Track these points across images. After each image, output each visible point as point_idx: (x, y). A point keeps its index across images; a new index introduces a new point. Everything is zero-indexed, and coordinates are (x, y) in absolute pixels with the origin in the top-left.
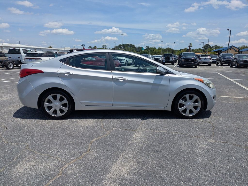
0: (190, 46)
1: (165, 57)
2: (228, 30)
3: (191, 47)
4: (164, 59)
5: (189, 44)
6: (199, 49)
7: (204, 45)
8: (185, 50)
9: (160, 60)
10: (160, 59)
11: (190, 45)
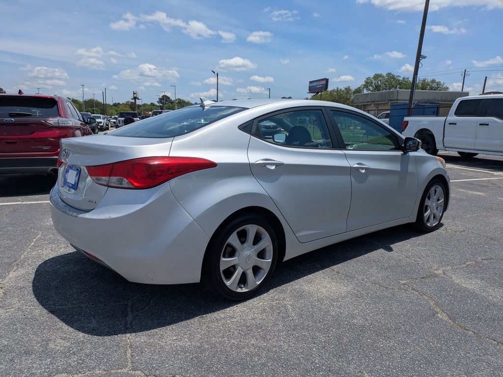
0: (135, 98)
1: (124, 119)
2: (214, 72)
3: (138, 99)
4: (121, 122)
5: (134, 94)
6: (151, 103)
7: (161, 97)
8: (126, 104)
9: (102, 124)
10: (101, 122)
11: (135, 96)
